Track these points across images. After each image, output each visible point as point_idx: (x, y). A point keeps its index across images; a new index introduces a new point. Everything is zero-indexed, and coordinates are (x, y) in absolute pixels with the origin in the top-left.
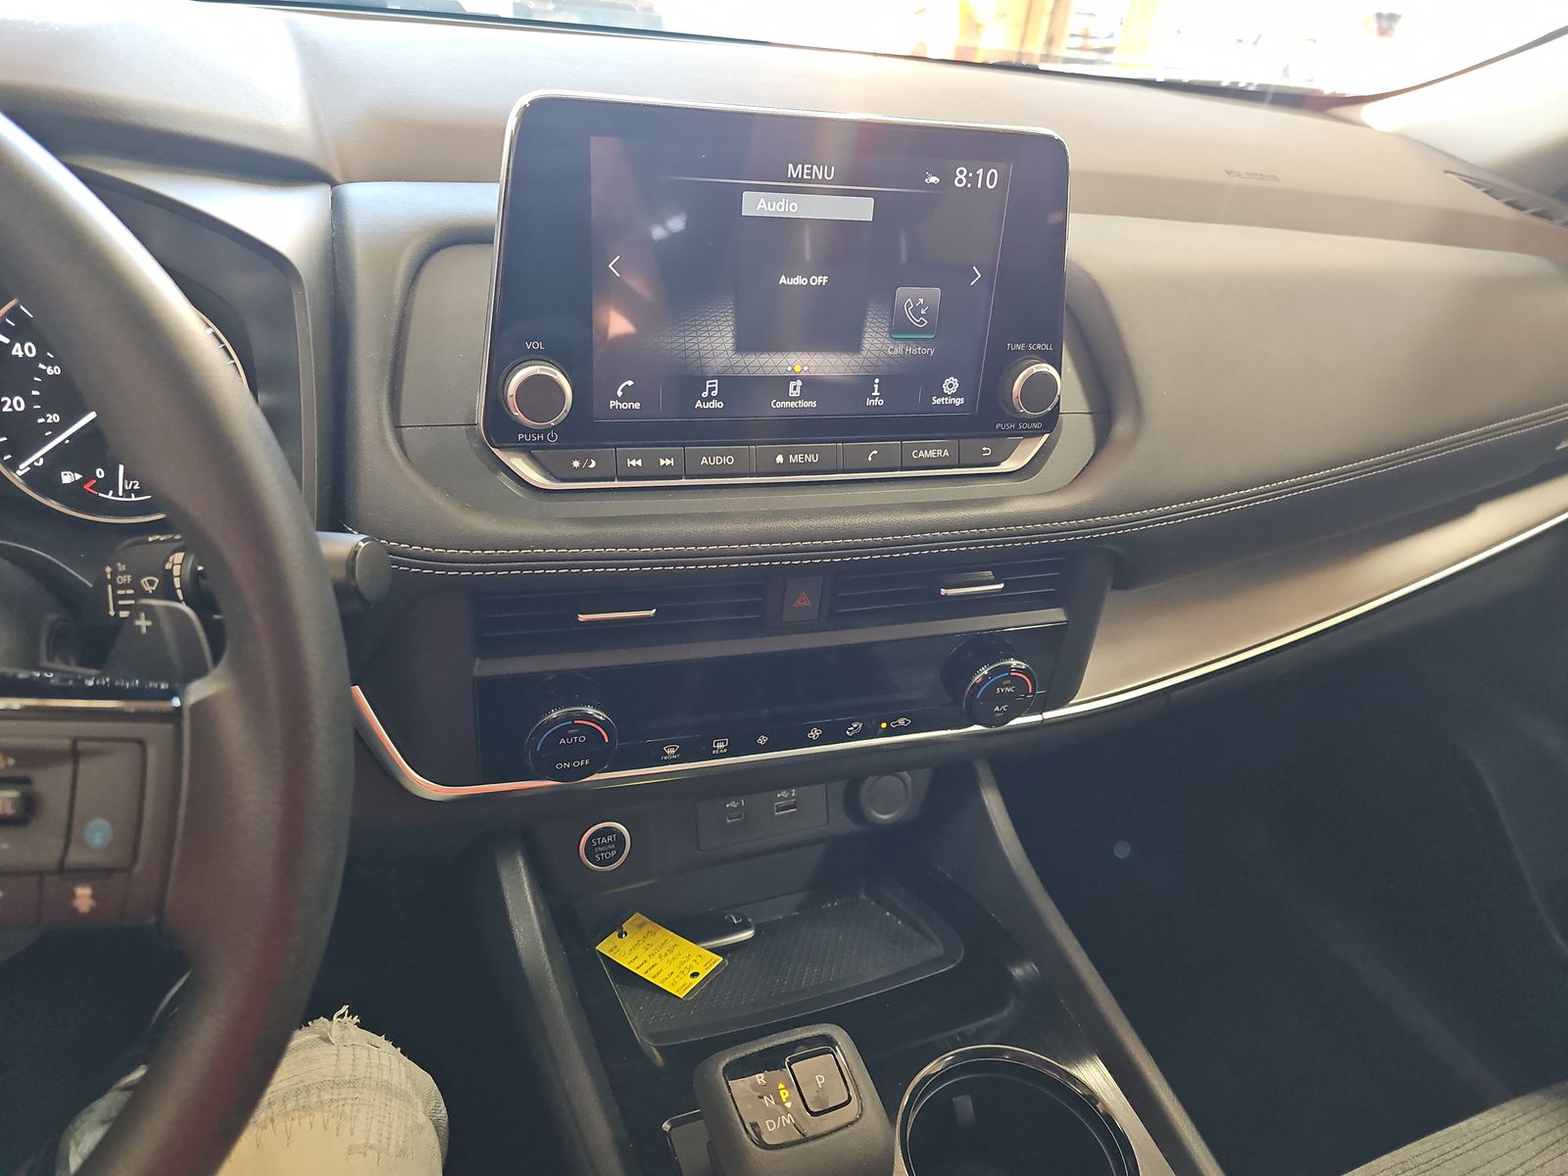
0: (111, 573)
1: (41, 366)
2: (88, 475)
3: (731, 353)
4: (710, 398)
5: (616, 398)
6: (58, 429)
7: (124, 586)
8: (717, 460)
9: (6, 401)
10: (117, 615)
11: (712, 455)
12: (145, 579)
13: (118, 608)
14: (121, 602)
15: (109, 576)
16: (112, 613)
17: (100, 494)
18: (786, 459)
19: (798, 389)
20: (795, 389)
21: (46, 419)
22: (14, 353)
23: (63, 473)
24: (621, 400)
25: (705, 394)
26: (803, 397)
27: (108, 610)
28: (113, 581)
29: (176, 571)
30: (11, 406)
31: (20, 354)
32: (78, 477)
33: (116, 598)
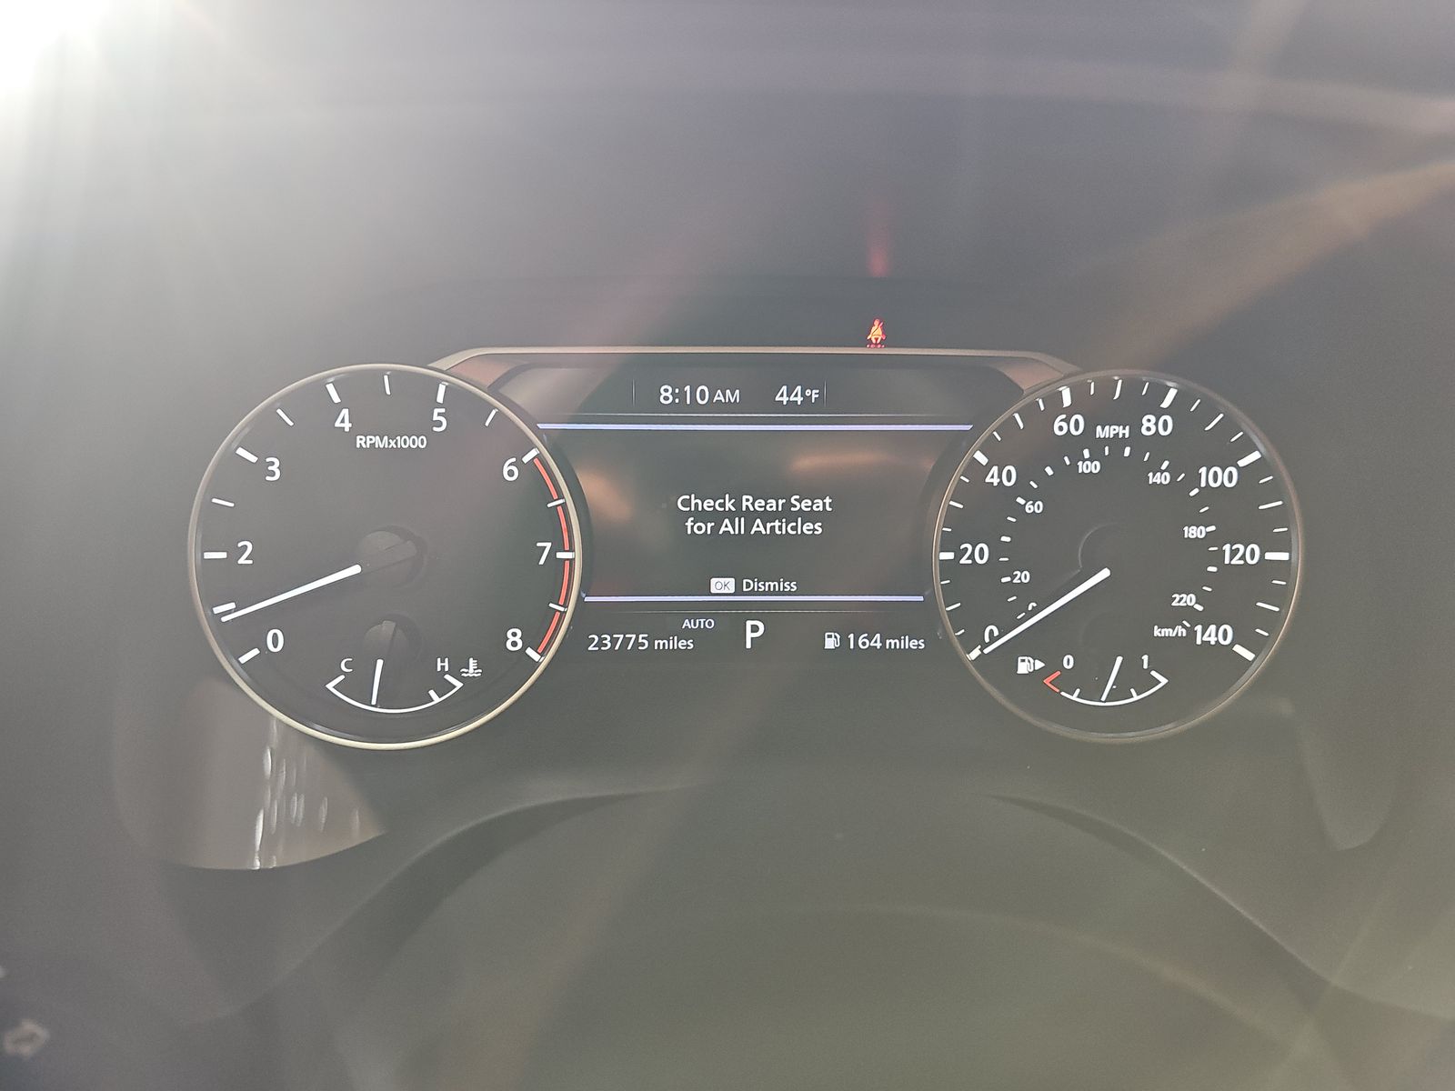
1: (1020, 501)
2: (1053, 663)
9: (966, 549)
17: (1063, 693)
21: (1013, 577)
22: (988, 480)
23: (1020, 658)
30: (972, 557)
31: (996, 481)
32: (1039, 665)
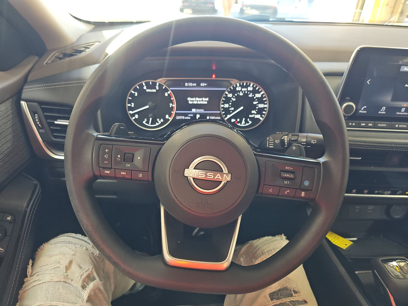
0: (269, 139)
1: (232, 99)
2: (236, 120)
3: (390, 101)
4: (383, 111)
5: (361, 110)
6: (233, 111)
7: (271, 141)
8: (382, 125)
10: (269, 147)
11: (381, 124)
12: (276, 140)
13: (269, 145)
14: (270, 144)
15: (268, 139)
16: (267, 146)
17: (238, 124)
18: (398, 126)
19: (404, 110)
20: (403, 110)
21: (231, 109)
23: (232, 119)
24: (362, 110)
25: (381, 110)
26: (405, 112)
27: (267, 145)
28: (269, 140)
29: (286, 139)
30: (226, 106)
31: (229, 96)
33: (269, 144)
